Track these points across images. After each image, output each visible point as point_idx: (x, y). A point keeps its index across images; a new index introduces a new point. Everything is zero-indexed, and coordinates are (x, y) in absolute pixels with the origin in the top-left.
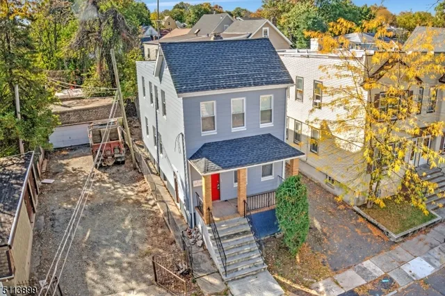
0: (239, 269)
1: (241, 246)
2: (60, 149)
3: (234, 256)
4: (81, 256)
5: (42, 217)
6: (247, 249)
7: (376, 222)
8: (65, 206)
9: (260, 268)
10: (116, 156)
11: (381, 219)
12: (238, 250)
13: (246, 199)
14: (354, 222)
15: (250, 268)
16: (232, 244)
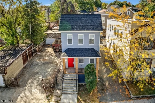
0: (68, 91)
1: (72, 83)
2: (49, 44)
3: (68, 86)
4: (31, 75)
5: (29, 63)
6: (73, 85)
7: (129, 89)
8: (37, 61)
9: (75, 92)
10: (59, 49)
11: (132, 88)
12: (70, 84)
13: (77, 68)
14: (121, 87)
15: (72, 91)
16: (69, 82)
